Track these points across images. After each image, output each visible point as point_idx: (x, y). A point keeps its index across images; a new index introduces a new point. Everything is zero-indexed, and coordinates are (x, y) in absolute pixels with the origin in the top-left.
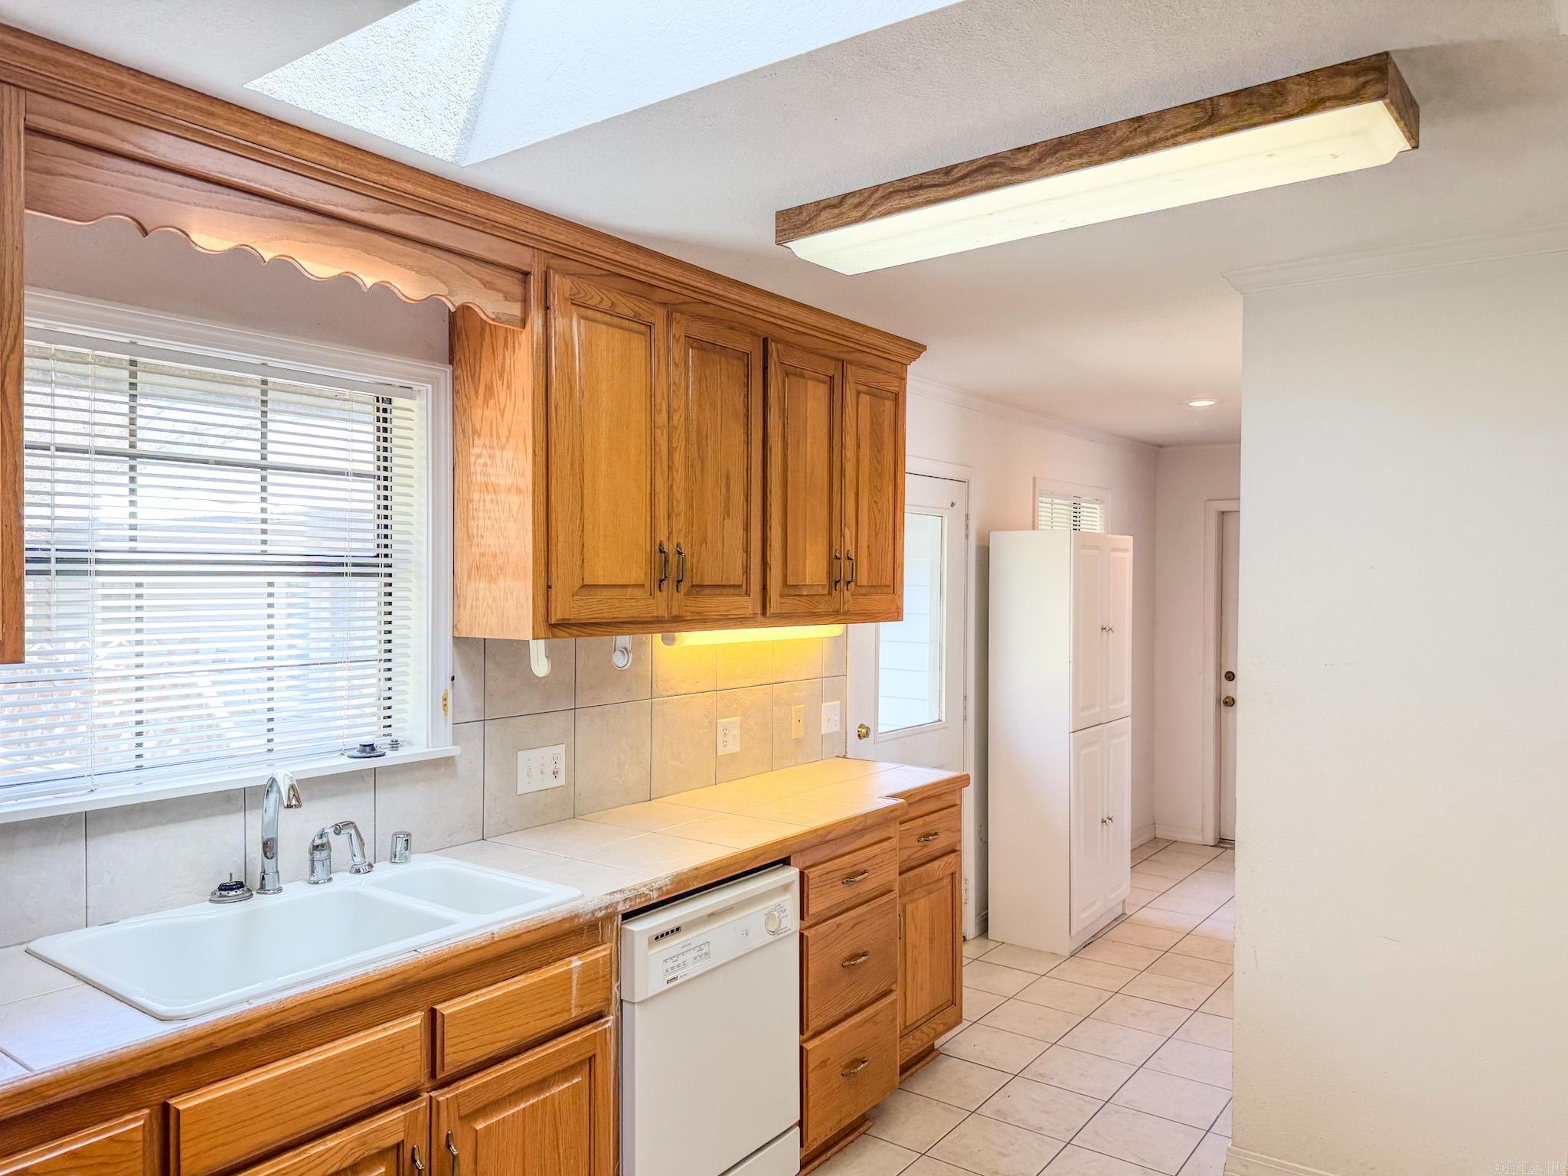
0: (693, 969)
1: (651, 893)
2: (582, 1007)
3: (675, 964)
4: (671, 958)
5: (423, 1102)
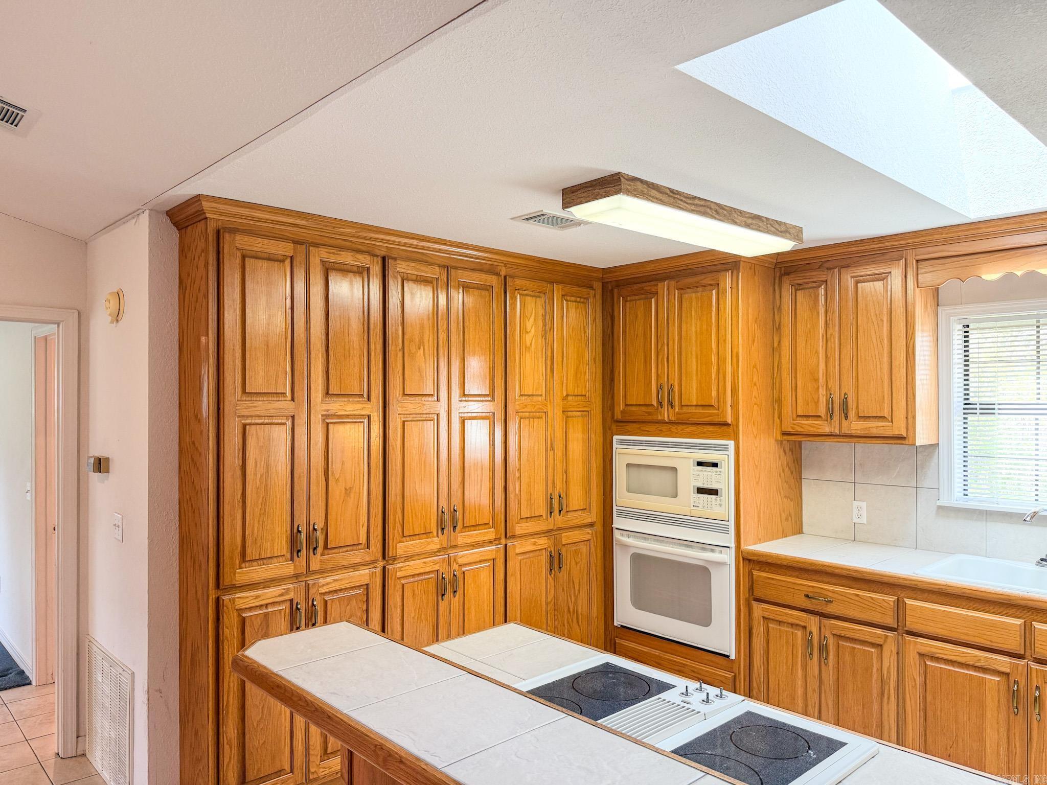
5: (1022, 662)
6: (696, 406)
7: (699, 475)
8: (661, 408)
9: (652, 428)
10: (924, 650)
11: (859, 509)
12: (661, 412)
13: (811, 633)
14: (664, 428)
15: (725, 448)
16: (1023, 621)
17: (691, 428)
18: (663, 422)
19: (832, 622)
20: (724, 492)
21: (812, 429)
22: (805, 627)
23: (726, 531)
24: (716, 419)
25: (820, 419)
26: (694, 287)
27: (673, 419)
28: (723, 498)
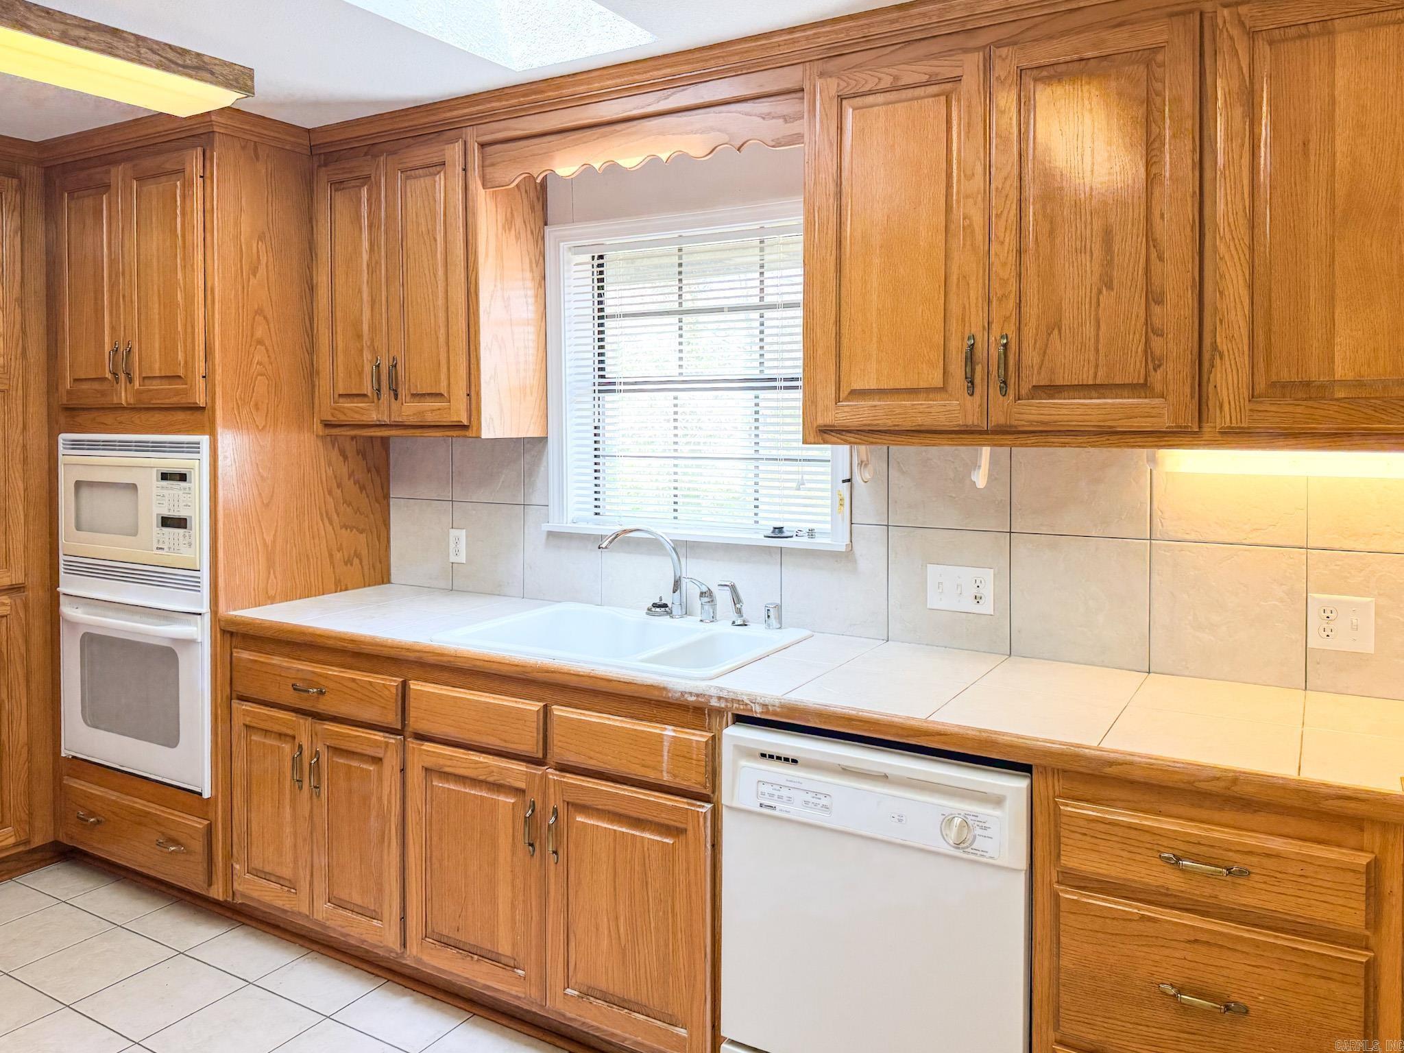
0: (796, 811)
1: (753, 705)
2: (675, 776)
3: (777, 793)
4: (772, 784)
5: (539, 771)
6: (161, 377)
7: (164, 496)
8: (117, 383)
9: (109, 418)
10: (430, 762)
11: (457, 540)
12: (116, 390)
13: (300, 747)
14: (124, 417)
15: (194, 448)
16: (542, 704)
17: (157, 417)
18: (119, 408)
19: (326, 727)
20: (194, 523)
21: (357, 416)
22: (294, 738)
23: (196, 587)
24: (184, 401)
25: (366, 399)
26: (156, 175)
27: (132, 401)
28: (192, 532)
